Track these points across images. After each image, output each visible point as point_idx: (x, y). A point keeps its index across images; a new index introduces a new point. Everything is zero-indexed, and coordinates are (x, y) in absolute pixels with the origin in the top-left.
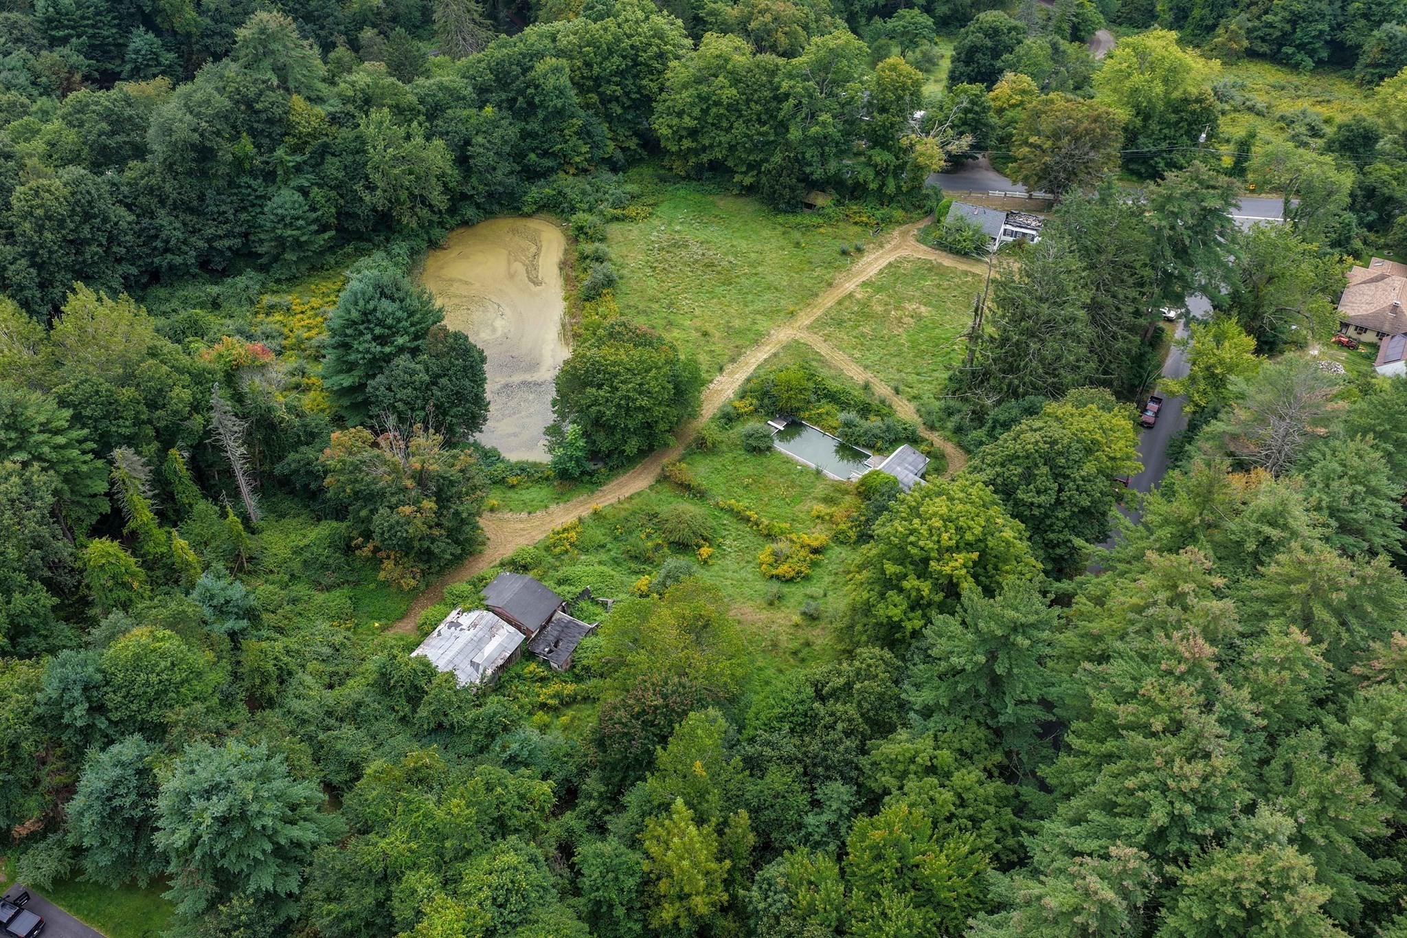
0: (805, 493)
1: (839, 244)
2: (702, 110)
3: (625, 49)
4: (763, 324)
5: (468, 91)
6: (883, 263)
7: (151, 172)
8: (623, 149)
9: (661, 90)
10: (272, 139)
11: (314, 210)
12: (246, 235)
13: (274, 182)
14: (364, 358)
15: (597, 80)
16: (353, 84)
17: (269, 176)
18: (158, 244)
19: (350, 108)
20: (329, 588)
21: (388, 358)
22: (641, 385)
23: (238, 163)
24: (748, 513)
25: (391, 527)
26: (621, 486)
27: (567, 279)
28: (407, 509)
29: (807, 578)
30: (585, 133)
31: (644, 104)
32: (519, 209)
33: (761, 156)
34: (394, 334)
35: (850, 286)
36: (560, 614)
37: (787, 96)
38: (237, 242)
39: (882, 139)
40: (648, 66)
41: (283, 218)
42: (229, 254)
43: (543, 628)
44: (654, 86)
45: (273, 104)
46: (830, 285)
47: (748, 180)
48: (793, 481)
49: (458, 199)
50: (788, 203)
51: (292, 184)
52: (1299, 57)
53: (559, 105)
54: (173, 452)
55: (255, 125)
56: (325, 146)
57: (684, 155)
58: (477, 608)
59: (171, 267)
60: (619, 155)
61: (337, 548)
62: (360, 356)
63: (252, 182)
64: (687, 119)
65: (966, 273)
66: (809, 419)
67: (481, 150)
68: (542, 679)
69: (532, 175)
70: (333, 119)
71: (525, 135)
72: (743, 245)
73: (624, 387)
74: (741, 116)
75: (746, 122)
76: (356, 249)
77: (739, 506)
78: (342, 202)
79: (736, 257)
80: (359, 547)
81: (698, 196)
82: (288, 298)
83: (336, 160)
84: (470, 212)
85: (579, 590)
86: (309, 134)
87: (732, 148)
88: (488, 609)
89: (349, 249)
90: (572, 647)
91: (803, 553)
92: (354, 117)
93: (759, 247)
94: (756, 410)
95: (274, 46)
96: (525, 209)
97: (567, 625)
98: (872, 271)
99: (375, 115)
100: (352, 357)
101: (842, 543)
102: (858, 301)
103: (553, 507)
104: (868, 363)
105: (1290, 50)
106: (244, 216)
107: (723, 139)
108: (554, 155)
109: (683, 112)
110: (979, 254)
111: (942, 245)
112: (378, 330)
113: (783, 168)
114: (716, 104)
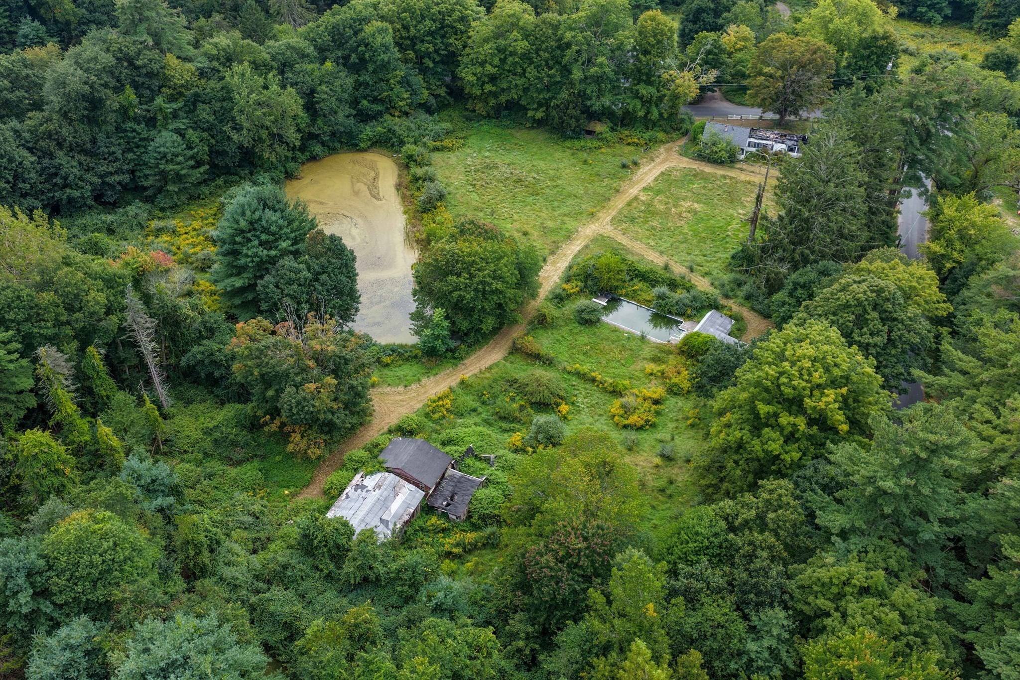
0: (635, 356)
1: (618, 161)
2: (500, 59)
3: (434, 14)
4: (571, 224)
5: (311, 50)
6: (656, 172)
7: (49, 120)
8: (436, 96)
9: (464, 47)
10: (152, 90)
11: (190, 148)
12: (133, 172)
13: (155, 127)
14: (253, 261)
15: (413, 39)
16: (216, 45)
17: (151, 122)
18: (59, 180)
19: (215, 64)
20: (239, 463)
21: (273, 261)
22: (495, 271)
23: (124, 112)
24: (593, 374)
25: (298, 403)
26: (479, 359)
27: (404, 198)
28: (312, 386)
29: (653, 426)
30: (405, 82)
31: (451, 59)
32: (357, 145)
33: (549, 94)
34: (276, 240)
35: (634, 191)
36: (451, 472)
37: (568, 45)
38: (126, 178)
39: (644, 75)
40: (453, 27)
41: (164, 156)
42: (119, 188)
43: (439, 484)
44: (459, 44)
45: (151, 60)
46: (618, 191)
47: (539, 115)
48: (623, 346)
49: (309, 137)
50: (573, 131)
51: (170, 127)
52: (930, 14)
53: (386, 59)
54: (91, 349)
55: (137, 79)
56: (196, 95)
57: (484, 98)
58: (379, 471)
59: (70, 200)
60: (432, 101)
61: (243, 427)
62: (249, 259)
63: (136, 127)
64: (489, 67)
65: (724, 177)
66: (626, 295)
67: (326, 96)
68: (444, 530)
69: (364, 117)
70: (202, 73)
71: (358, 85)
72: (542, 165)
73: (481, 274)
74: (532, 63)
75: (537, 67)
76: (225, 182)
77: (585, 368)
78: (213, 141)
79: (538, 173)
80: (266, 424)
81: (499, 130)
82: (172, 223)
83: (206, 107)
84: (318, 149)
85: (464, 449)
86: (182, 86)
87: (526, 90)
88: (388, 470)
89: (220, 181)
90: (467, 499)
91: (646, 404)
92: (219, 71)
93: (555, 165)
94: (581, 291)
95: (147, 13)
96: (362, 145)
97: (460, 481)
98: (649, 179)
99: (237, 68)
100: (242, 261)
101: (676, 394)
102: (643, 202)
103: (424, 380)
104: (661, 248)
105: (924, 10)
106: (130, 156)
107: (518, 82)
108: (382, 101)
109: (485, 62)
110: (732, 162)
111: (701, 157)
112: (264, 237)
113: (569, 102)
114: (512, 54)
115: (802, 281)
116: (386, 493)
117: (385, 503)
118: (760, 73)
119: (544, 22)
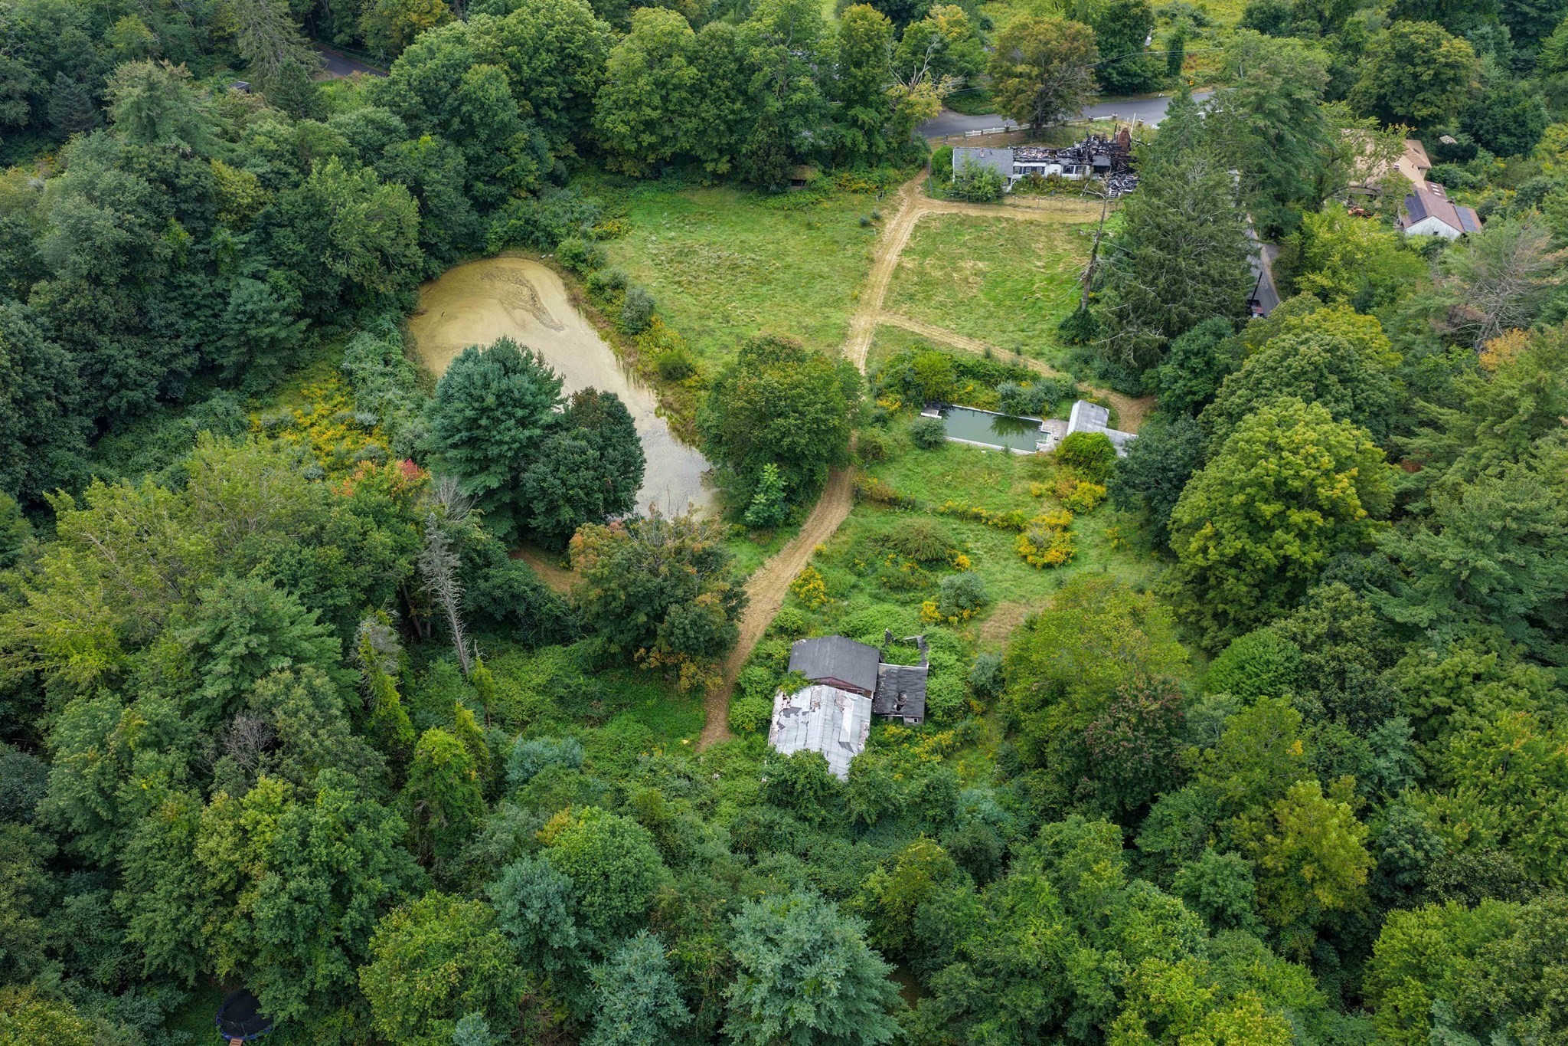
0: (1010, 478)
1: (853, 217)
2: (662, 97)
3: (551, 43)
4: (837, 317)
5: (396, 121)
6: (908, 227)
7: (74, 291)
8: (565, 160)
9: (599, 86)
10: (205, 220)
11: (281, 298)
12: (200, 347)
13: (216, 273)
14: (510, 449)
15: (528, 83)
16: (269, 135)
17: (213, 268)
18: (108, 380)
19: (278, 164)
23: (172, 259)
24: (975, 510)
25: (693, 623)
26: (821, 520)
27: (591, 316)
29: (1077, 558)
30: (531, 149)
31: (580, 104)
32: (482, 249)
33: (735, 138)
35: (892, 257)
36: (884, 667)
38: (192, 360)
39: (857, 94)
40: (577, 57)
41: (252, 315)
42: (190, 375)
43: (878, 684)
44: (591, 82)
45: (197, 175)
46: (872, 261)
47: (723, 167)
48: (988, 467)
50: (777, 184)
51: (246, 272)
53: (506, 119)
54: (380, 613)
55: (183, 206)
56: (268, 216)
57: (638, 156)
58: (804, 686)
59: (133, 406)
60: (562, 167)
61: (589, 672)
62: (506, 447)
63: (194, 279)
64: (646, 110)
65: (998, 219)
66: (960, 401)
67: (441, 188)
68: (908, 738)
69: (484, 207)
70: (265, 182)
71: (470, 162)
72: (751, 238)
74: (705, 96)
75: (714, 101)
76: (322, 336)
77: (958, 503)
78: (305, 281)
79: (754, 252)
81: (666, 196)
82: (286, 411)
83: (287, 231)
84: (433, 265)
85: (881, 636)
86: (247, 206)
87: (701, 133)
88: (818, 682)
90: (921, 694)
91: (1057, 534)
92: (286, 175)
93: (770, 237)
94: (903, 406)
96: (491, 248)
97: (899, 675)
98: (904, 237)
102: (912, 271)
103: (768, 562)
104: (966, 331)
106: (193, 324)
107: (689, 125)
108: (503, 180)
109: (638, 103)
110: (999, 197)
111: (959, 196)
113: (770, 146)
114: (676, 88)
115: (1194, 347)
116: (829, 711)
117: (834, 723)
118: (1010, 75)
119: (713, 37)
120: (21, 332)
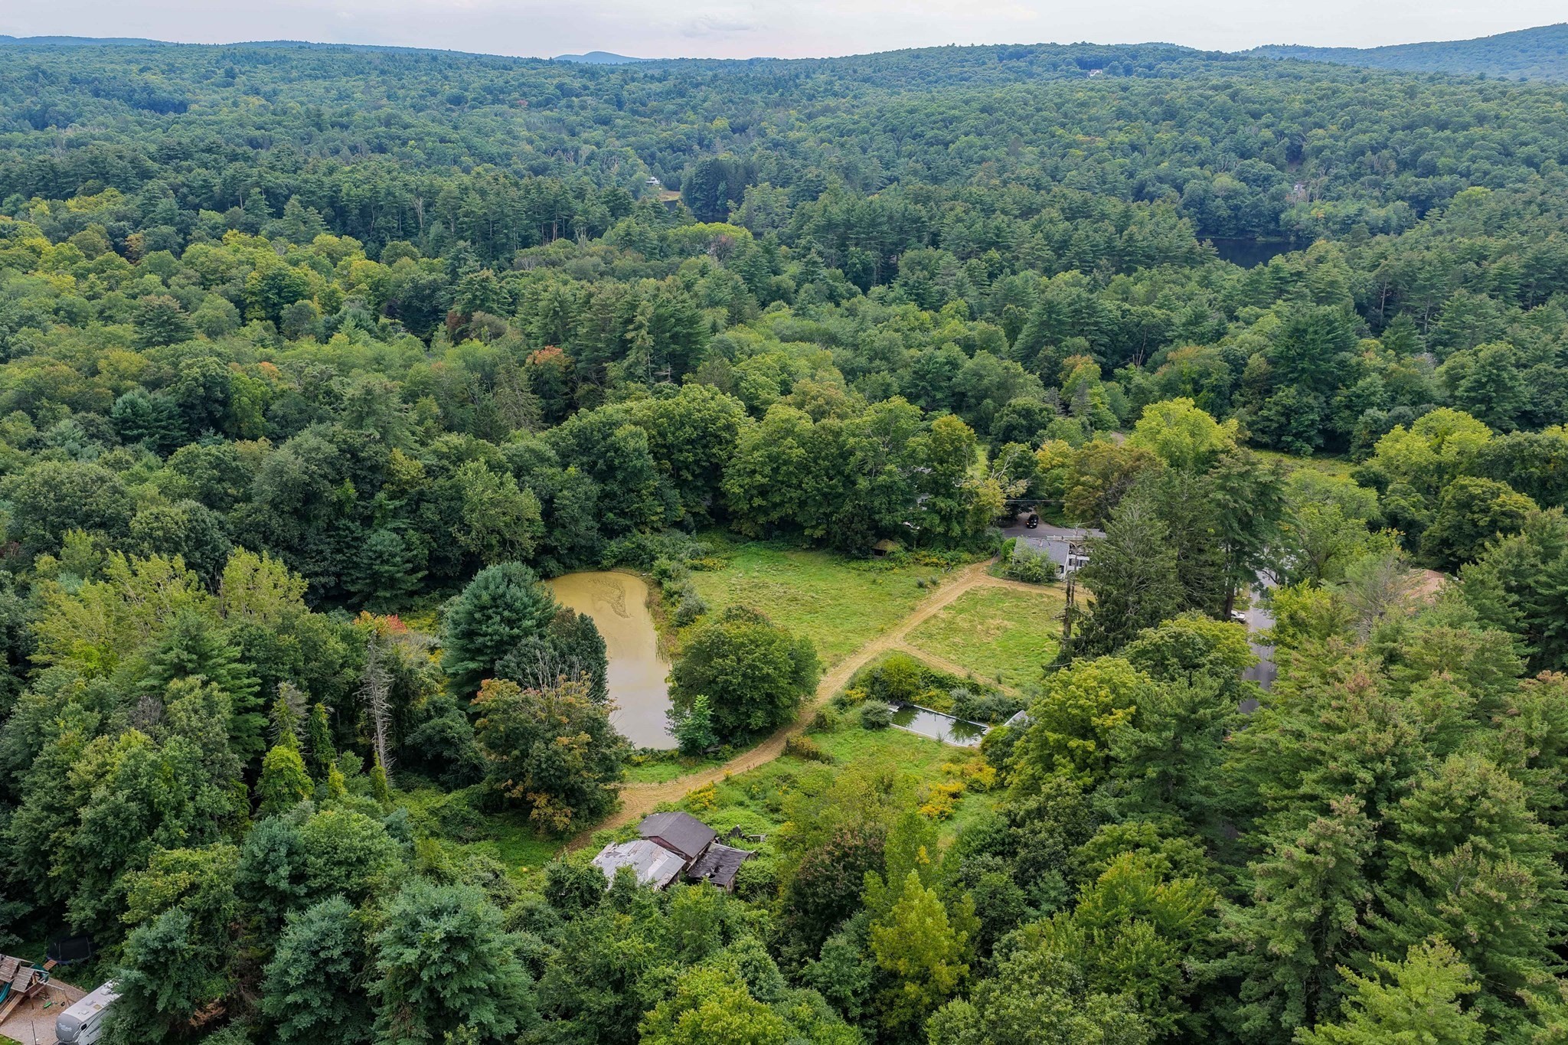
0: (930, 758)
1: (914, 581)
2: (772, 468)
3: (695, 421)
4: (856, 640)
5: (552, 453)
6: (960, 591)
7: (258, 510)
8: (695, 515)
9: (730, 459)
10: (373, 486)
11: (408, 549)
12: (338, 575)
13: (370, 526)
14: (492, 640)
15: (669, 448)
16: (446, 443)
17: (367, 521)
19: (445, 462)
20: (470, 842)
23: (339, 507)
25: (549, 758)
26: (747, 759)
27: (655, 615)
28: (565, 740)
29: (949, 818)
30: (657, 494)
31: (713, 472)
32: (598, 563)
33: (831, 508)
34: (520, 620)
35: (932, 610)
36: (714, 846)
37: (851, 453)
38: (331, 581)
39: (941, 486)
40: (717, 437)
41: (380, 555)
42: (322, 591)
43: (701, 856)
44: (724, 455)
45: (376, 453)
46: (913, 609)
47: (819, 533)
48: (917, 749)
49: (545, 550)
50: (859, 549)
51: (389, 526)
52: (1298, 444)
53: (638, 466)
54: (320, 706)
55: (359, 472)
56: (421, 493)
57: (752, 515)
58: (633, 839)
60: (690, 519)
61: (475, 807)
62: (488, 638)
63: (350, 524)
64: (758, 477)
65: (1041, 596)
66: (921, 703)
67: (567, 503)
69: (609, 531)
70: (429, 472)
71: (605, 495)
72: (822, 585)
73: (749, 657)
74: (809, 472)
75: (816, 477)
78: (435, 545)
79: (817, 593)
80: (508, 789)
81: (769, 553)
83: (432, 506)
84: (552, 565)
85: (730, 828)
86: (407, 482)
87: (802, 504)
88: (645, 838)
90: (734, 870)
91: (942, 798)
92: (448, 470)
93: (838, 586)
94: (868, 696)
95: (376, 406)
96: (605, 562)
97: (725, 854)
98: (951, 599)
99: (470, 464)
100: (480, 641)
101: (977, 791)
102: (943, 621)
103: (682, 778)
104: (964, 662)
105: (1290, 439)
106: (339, 557)
107: (793, 495)
108: (632, 516)
109: (754, 472)
110: (1050, 581)
111: (1013, 576)
112: (506, 613)
113: (853, 515)
114: (785, 463)
116: (642, 858)
119: (823, 428)
120: (203, 521)
